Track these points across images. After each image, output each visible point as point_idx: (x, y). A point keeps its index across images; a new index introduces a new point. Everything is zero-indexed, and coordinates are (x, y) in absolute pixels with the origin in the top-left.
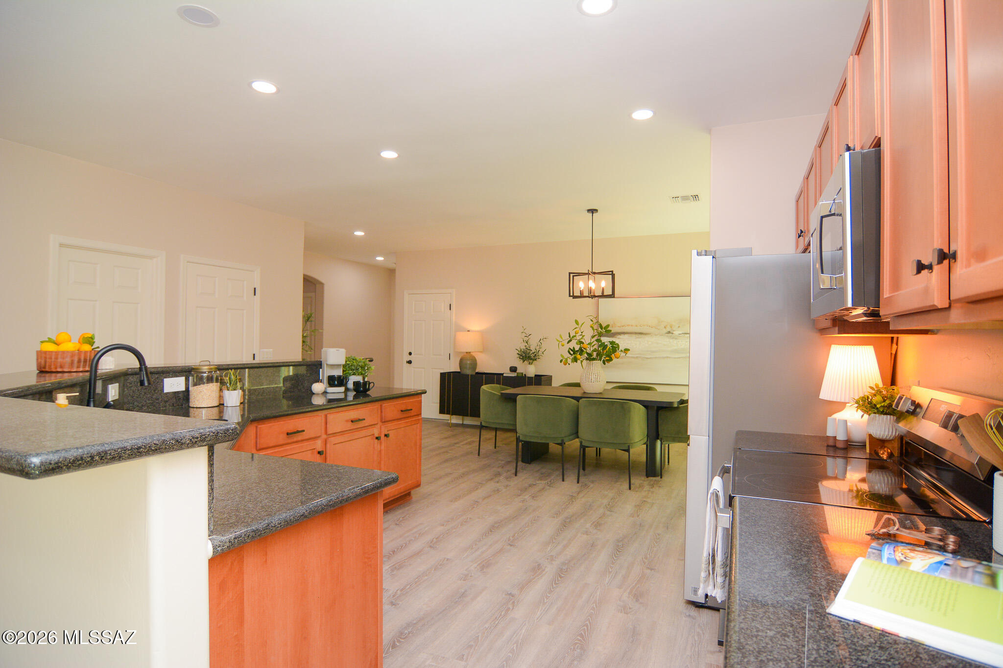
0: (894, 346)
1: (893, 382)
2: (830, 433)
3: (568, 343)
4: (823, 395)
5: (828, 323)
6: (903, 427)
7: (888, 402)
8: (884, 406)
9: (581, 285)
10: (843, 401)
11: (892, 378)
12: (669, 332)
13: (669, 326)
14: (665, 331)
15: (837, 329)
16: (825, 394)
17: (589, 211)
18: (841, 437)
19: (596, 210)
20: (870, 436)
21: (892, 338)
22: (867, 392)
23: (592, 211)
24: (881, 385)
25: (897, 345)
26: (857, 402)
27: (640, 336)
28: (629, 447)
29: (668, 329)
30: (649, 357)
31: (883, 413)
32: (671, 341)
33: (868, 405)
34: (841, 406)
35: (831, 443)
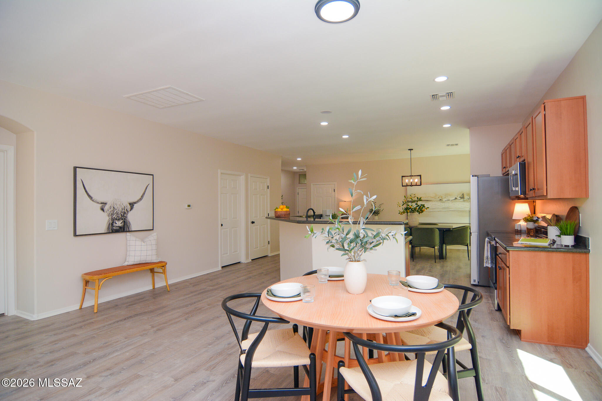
0: (534, 203)
1: (534, 213)
2: (516, 228)
3: (402, 205)
4: (513, 218)
5: (514, 198)
6: (536, 224)
7: (532, 218)
8: (531, 220)
9: (407, 181)
10: (519, 219)
11: (534, 211)
12: (441, 200)
13: (440, 197)
14: (439, 199)
15: (517, 199)
16: (514, 218)
17: (409, 150)
18: (519, 229)
19: (412, 149)
20: (527, 228)
21: (534, 201)
22: (526, 216)
23: (411, 150)
24: (530, 214)
25: (535, 203)
26: (523, 219)
27: (427, 202)
28: (434, 246)
29: (440, 198)
30: (432, 211)
31: (531, 221)
32: (442, 203)
33: (526, 220)
34: (519, 220)
35: (516, 231)
